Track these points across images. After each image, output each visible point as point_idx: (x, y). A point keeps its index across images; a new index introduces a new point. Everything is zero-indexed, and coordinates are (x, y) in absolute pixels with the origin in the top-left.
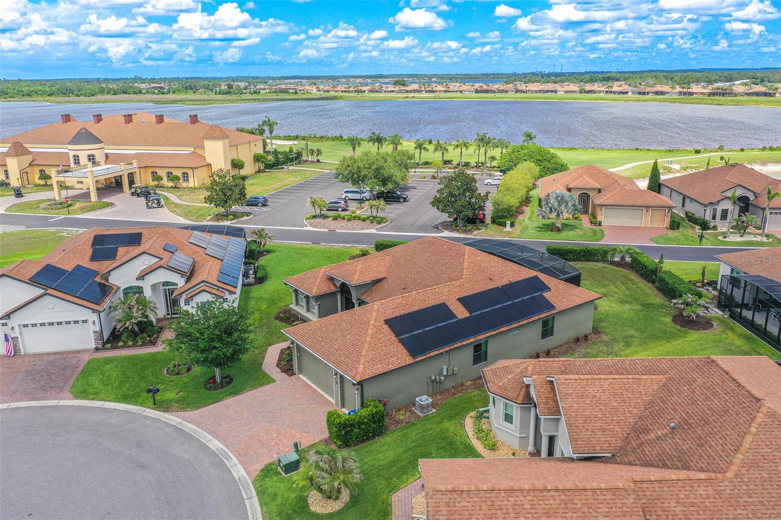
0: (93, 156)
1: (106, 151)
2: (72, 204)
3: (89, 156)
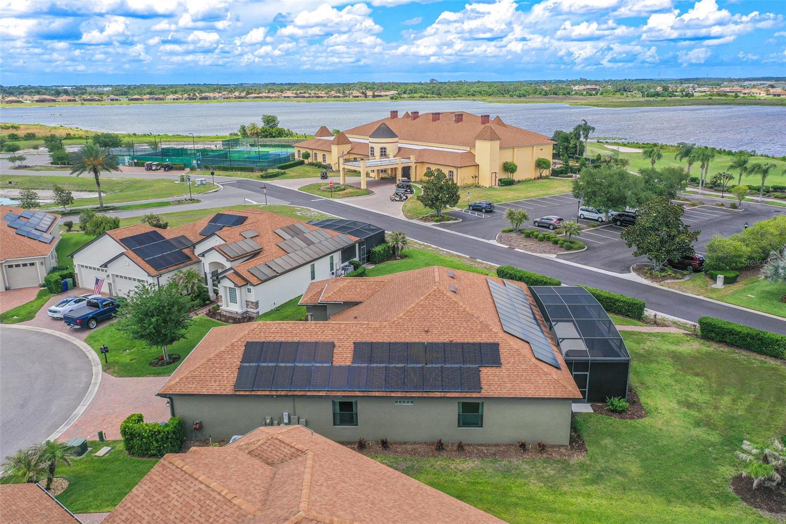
0: (385, 149)
1: (400, 145)
2: (344, 189)
3: (382, 149)
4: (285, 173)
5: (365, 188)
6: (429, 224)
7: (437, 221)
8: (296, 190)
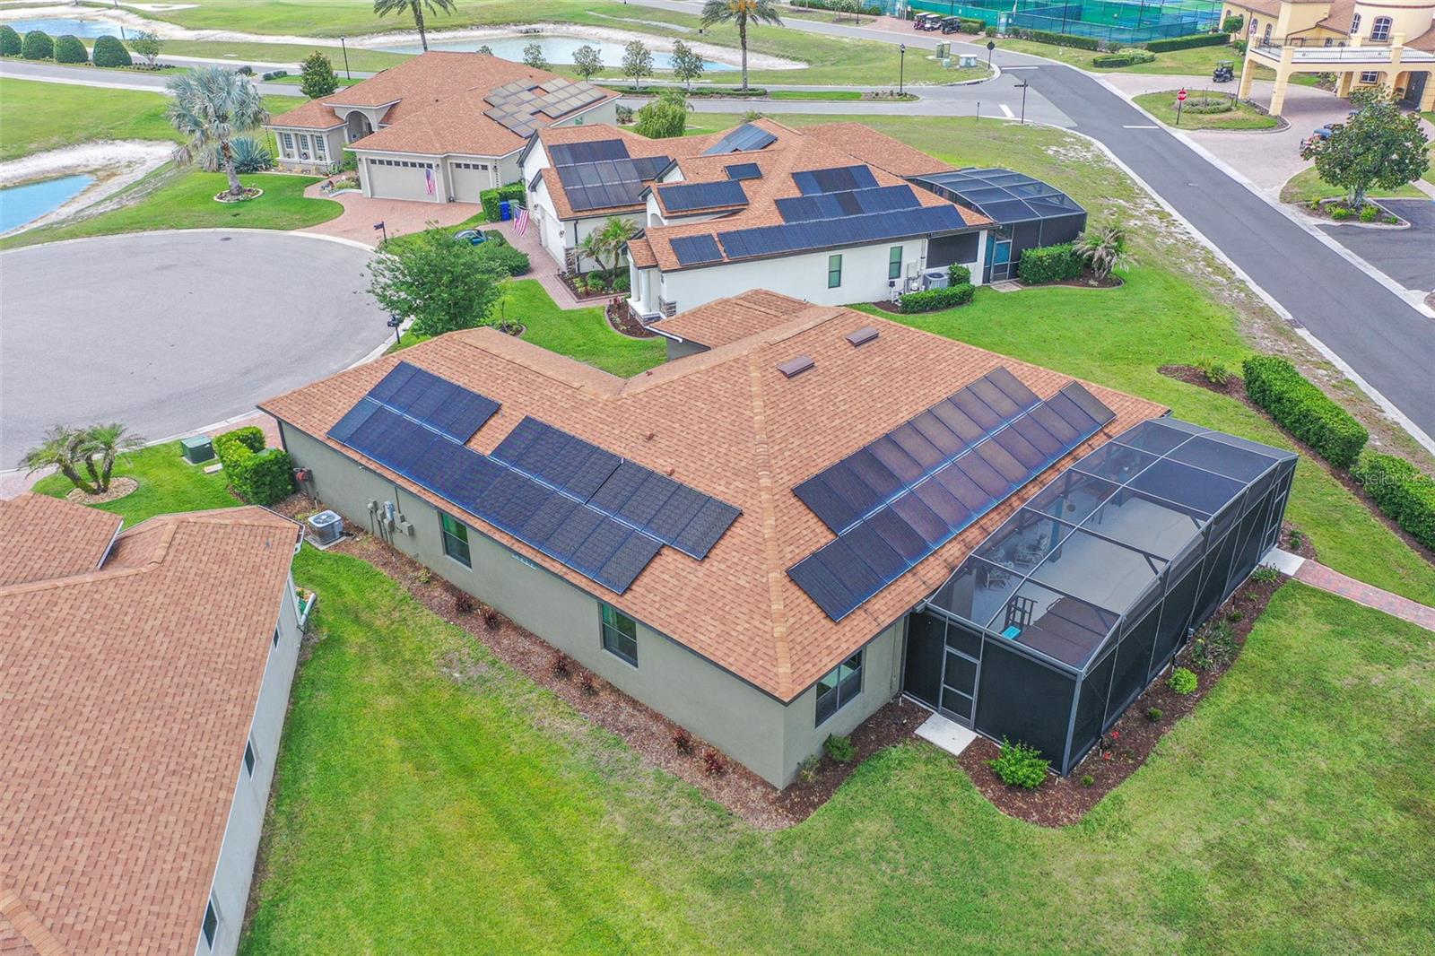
0: (1387, 21)
2: (1229, 110)
3: (1379, 20)
4: (1152, 59)
5: (1278, 112)
6: (1309, 223)
7: (1338, 218)
8: (1128, 98)
